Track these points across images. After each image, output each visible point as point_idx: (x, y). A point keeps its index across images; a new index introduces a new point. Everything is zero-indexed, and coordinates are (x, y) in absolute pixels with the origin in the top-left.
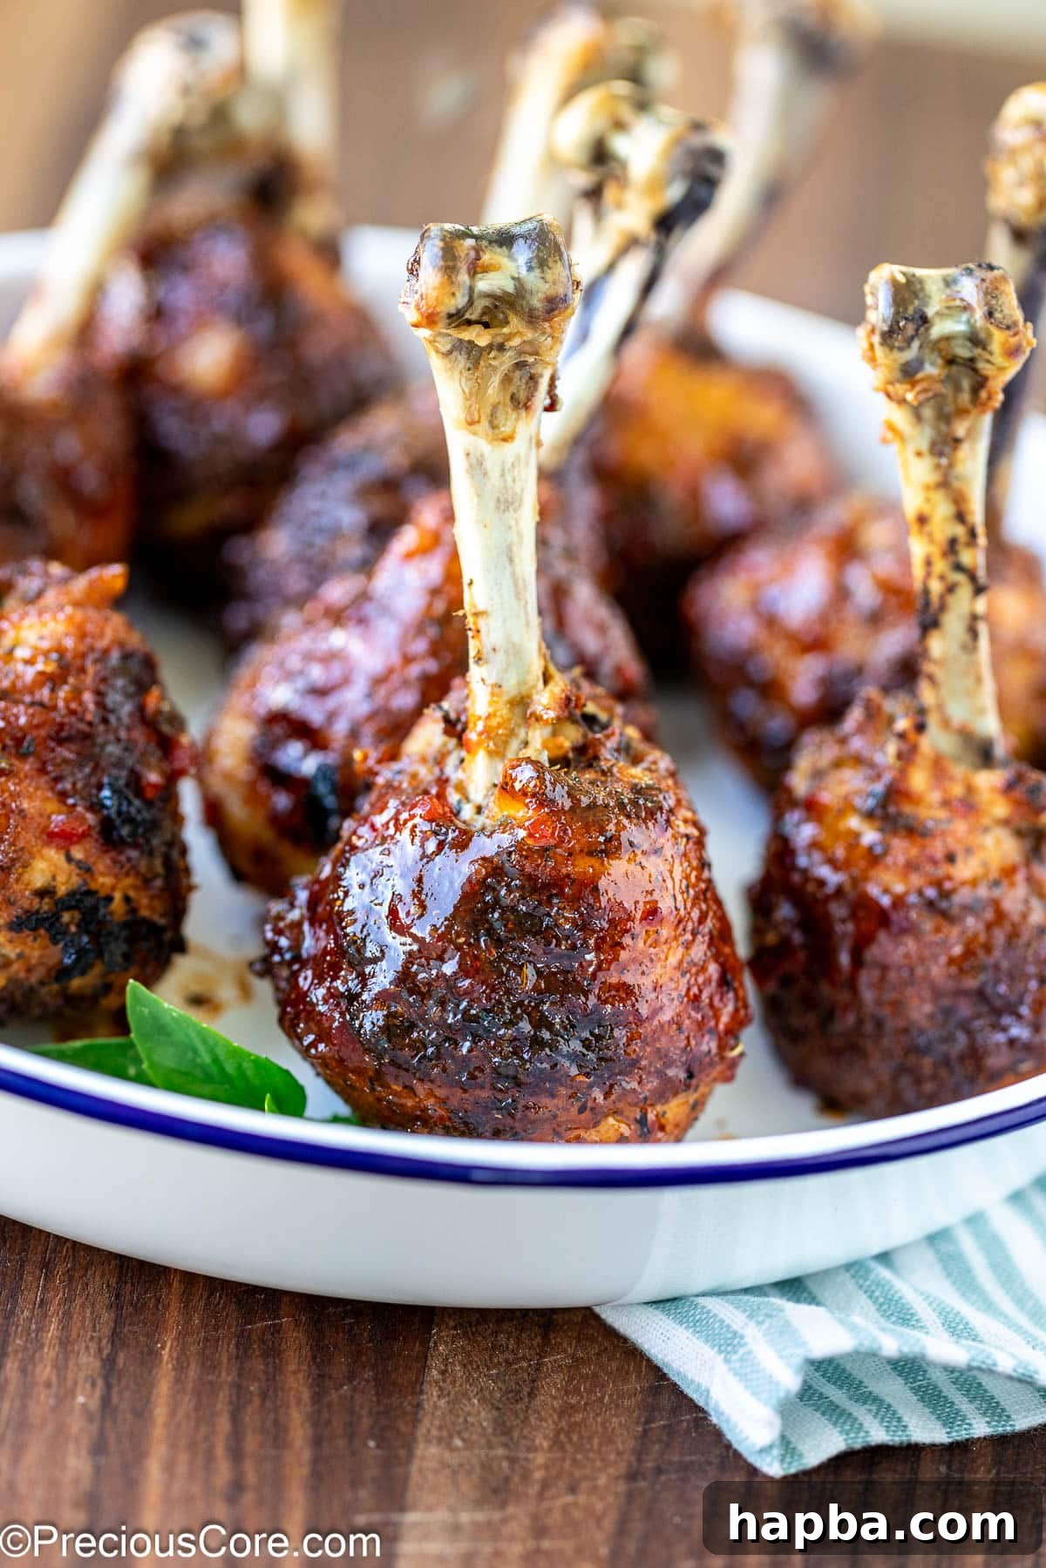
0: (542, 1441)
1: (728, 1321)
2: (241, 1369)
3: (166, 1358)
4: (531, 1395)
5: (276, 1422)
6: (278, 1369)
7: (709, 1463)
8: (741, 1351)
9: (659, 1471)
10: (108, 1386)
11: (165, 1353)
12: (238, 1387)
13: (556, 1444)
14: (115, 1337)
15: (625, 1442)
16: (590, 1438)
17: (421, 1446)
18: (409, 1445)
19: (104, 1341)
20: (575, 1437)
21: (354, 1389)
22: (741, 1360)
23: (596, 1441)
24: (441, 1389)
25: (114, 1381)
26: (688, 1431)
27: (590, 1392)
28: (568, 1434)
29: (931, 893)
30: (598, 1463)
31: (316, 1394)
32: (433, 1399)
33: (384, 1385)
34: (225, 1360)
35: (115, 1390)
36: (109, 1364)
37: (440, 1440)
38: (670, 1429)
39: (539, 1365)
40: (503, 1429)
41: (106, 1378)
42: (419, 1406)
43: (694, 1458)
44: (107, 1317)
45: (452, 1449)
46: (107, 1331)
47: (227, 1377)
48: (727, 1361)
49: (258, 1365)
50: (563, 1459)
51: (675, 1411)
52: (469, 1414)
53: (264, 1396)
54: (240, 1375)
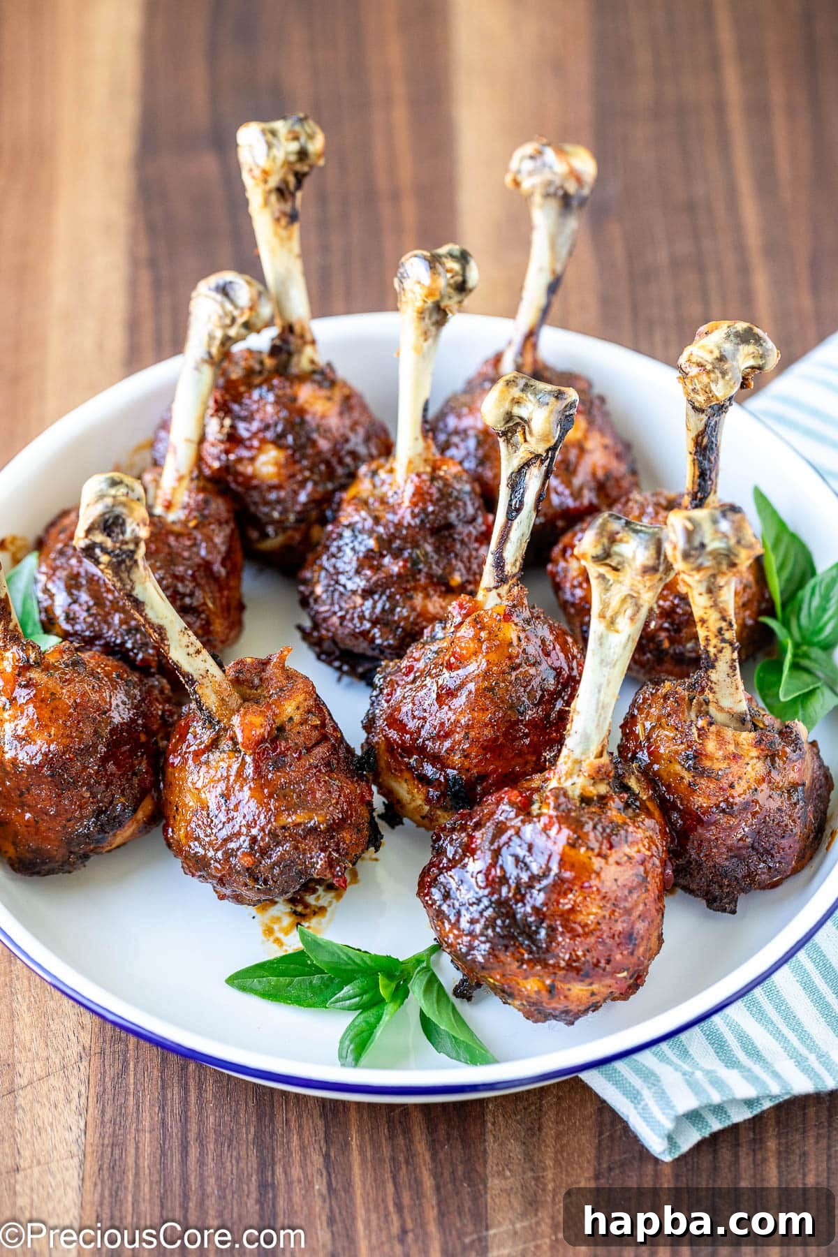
0: (549, 1163)
1: (633, 1084)
2: (393, 1146)
3: (354, 1147)
4: (540, 1129)
5: (416, 1179)
6: (411, 1141)
7: (634, 1158)
8: (642, 1103)
9: (610, 1169)
10: (329, 1174)
11: (354, 1143)
12: (393, 1159)
13: (557, 1161)
14: (328, 1139)
15: (590, 1153)
16: (573, 1154)
17: (490, 1180)
18: (484, 1181)
19: (322, 1142)
20: (565, 1155)
21: (451, 1147)
22: (643, 1109)
23: (576, 1155)
24: (494, 1136)
25: (331, 1170)
26: (620, 1137)
27: (569, 1120)
28: (561, 1152)
29: (723, 805)
30: (579, 1171)
31: (433, 1155)
32: (491, 1144)
33: (466, 1142)
34: (384, 1141)
35: (333, 1176)
36: (327, 1156)
37: (499, 1173)
38: (611, 1137)
39: (541, 1106)
40: (529, 1158)
41: (327, 1168)
42: (485, 1151)
43: (626, 1156)
44: (320, 1123)
45: (506, 1178)
46: (322, 1135)
47: (386, 1152)
48: (636, 1108)
49: (401, 1141)
50: (561, 1172)
51: (612, 1124)
52: (510, 1151)
53: (407, 1162)
54: (393, 1150)
